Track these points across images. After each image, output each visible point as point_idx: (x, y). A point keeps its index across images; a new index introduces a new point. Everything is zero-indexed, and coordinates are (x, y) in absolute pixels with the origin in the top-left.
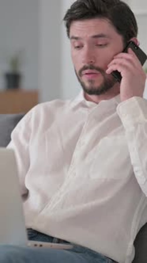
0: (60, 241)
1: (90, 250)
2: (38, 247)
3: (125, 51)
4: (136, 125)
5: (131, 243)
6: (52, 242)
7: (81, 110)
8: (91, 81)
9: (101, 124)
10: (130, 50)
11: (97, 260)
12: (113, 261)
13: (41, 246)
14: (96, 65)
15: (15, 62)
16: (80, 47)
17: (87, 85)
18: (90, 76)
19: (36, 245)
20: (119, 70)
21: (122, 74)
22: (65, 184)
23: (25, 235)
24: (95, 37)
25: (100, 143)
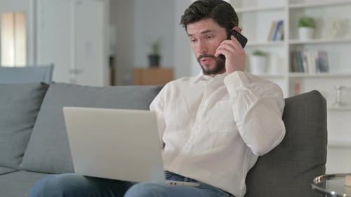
0: (189, 180)
1: (212, 187)
2: (173, 184)
3: (229, 38)
4: (237, 92)
5: (243, 181)
6: (183, 181)
7: (201, 82)
8: (207, 65)
9: (216, 92)
10: (232, 37)
11: (218, 194)
12: (230, 194)
13: (175, 184)
14: (209, 53)
15: (156, 47)
16: (195, 41)
17: (205, 68)
18: (206, 62)
19: (171, 183)
20: (223, 54)
21: (226, 56)
22: (191, 137)
23: (163, 176)
24: (204, 32)
25: (217, 105)
